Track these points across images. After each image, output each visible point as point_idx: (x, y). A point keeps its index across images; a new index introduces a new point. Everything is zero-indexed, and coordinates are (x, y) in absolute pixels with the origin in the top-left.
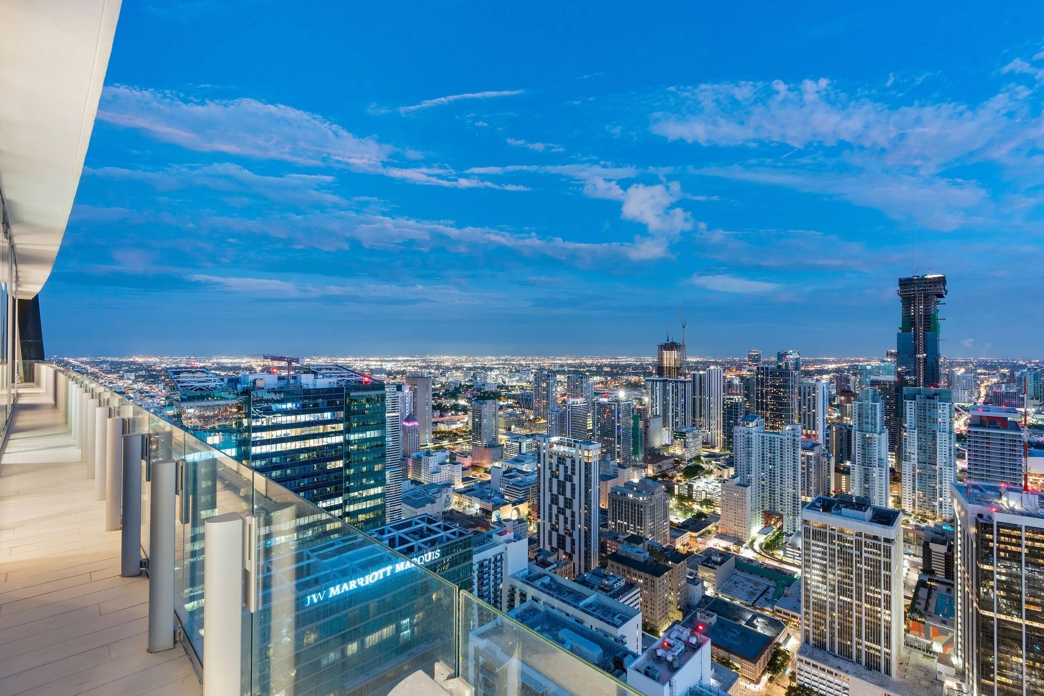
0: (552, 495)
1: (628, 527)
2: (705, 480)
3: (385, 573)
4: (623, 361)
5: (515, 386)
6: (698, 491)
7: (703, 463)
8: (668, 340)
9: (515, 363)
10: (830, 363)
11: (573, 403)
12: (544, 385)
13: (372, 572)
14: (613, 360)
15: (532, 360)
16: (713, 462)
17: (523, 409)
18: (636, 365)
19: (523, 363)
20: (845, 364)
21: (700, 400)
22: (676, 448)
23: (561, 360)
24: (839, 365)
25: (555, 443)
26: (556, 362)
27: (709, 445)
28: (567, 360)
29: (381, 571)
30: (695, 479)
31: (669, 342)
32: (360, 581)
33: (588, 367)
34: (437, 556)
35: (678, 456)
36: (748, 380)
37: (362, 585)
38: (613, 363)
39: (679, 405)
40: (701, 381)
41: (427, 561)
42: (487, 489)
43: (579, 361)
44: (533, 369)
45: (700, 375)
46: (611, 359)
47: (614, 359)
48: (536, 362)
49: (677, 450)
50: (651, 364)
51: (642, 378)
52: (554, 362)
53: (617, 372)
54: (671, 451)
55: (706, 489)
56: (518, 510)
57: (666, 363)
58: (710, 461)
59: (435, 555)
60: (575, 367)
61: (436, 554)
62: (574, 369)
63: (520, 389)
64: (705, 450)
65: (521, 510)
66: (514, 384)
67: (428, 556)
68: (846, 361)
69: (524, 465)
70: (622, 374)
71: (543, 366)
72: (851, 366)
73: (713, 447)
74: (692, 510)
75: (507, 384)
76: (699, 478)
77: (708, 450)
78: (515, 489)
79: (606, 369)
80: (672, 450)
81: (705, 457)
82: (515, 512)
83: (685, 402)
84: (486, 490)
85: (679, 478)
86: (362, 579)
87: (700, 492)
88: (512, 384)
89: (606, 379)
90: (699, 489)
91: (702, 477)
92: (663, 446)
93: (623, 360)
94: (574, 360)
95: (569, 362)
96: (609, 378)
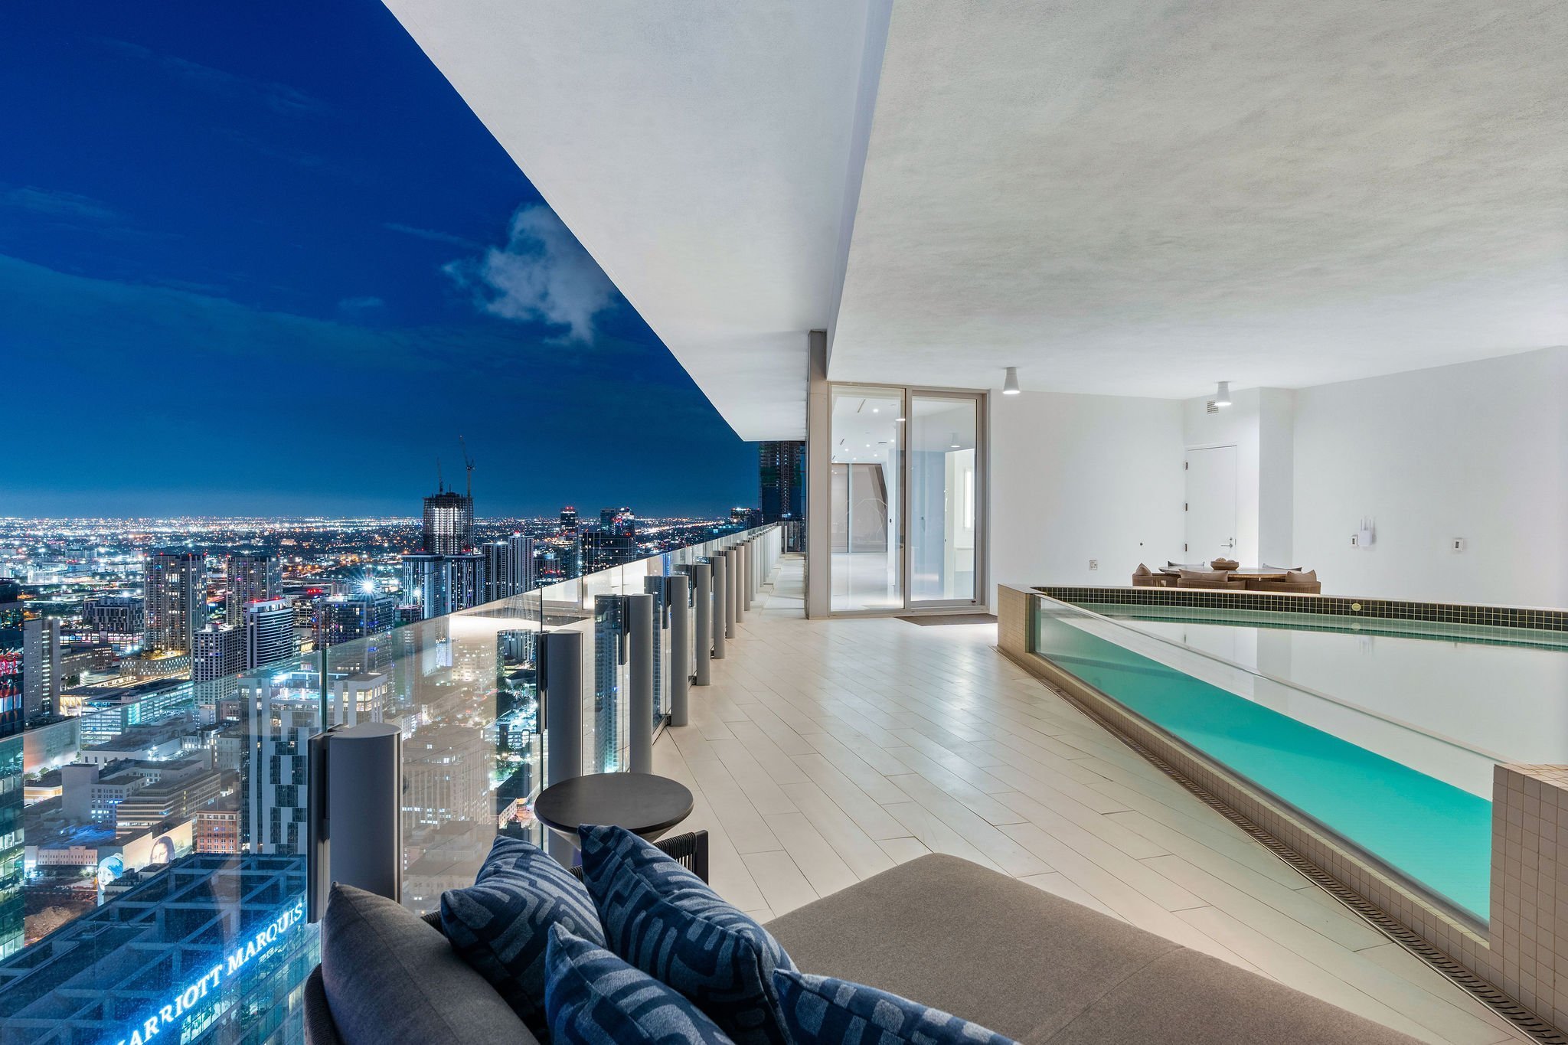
0: (279, 789)
1: (423, 815)
2: (523, 715)
3: (210, 982)
4: (317, 527)
5: (58, 586)
6: (516, 733)
7: (510, 689)
8: (441, 490)
9: (41, 533)
10: (651, 526)
11: (262, 610)
12: (175, 578)
13: (186, 988)
14: (296, 525)
15: (91, 527)
16: (526, 685)
17: (104, 633)
18: (346, 533)
19: (66, 533)
20: (668, 528)
21: (498, 587)
22: (463, 671)
23: (170, 525)
24: (661, 529)
25: (281, 686)
26: (157, 530)
27: (514, 660)
28: (187, 525)
29: (203, 982)
30: (506, 715)
31: (444, 493)
32: (166, 1012)
33: (241, 538)
34: (298, 915)
35: (467, 684)
36: (567, 553)
37: (170, 1019)
38: (298, 530)
39: (465, 599)
40: (499, 557)
41: (281, 931)
42: (53, 820)
43: (218, 528)
44: (97, 545)
45: (498, 548)
46: (292, 522)
47: (299, 522)
48: (103, 531)
49: (466, 674)
50: (377, 532)
51: (365, 556)
52: (152, 530)
53: (312, 547)
54: (455, 677)
55: (527, 727)
56: (168, 842)
57: (438, 529)
58: (521, 685)
59: (295, 915)
60: (210, 539)
61: (297, 912)
62: (207, 544)
63: (75, 591)
64: (508, 667)
65: (174, 840)
66: (55, 580)
67: (283, 921)
68: (667, 524)
69: (149, 748)
70: (323, 552)
71: (124, 539)
72: (674, 530)
73: (521, 662)
74: (509, 765)
75: (30, 582)
76: (513, 712)
77: (512, 667)
78: (148, 802)
79: (285, 542)
80: (457, 674)
81: (510, 678)
82: (161, 849)
83: (475, 592)
84: (47, 824)
85: (477, 719)
86: (169, 1008)
87: (520, 734)
88: (47, 582)
89: (291, 561)
90: (516, 730)
91: (517, 711)
92: (438, 670)
93: (317, 524)
94: (204, 526)
95: (193, 529)
96: (298, 560)
